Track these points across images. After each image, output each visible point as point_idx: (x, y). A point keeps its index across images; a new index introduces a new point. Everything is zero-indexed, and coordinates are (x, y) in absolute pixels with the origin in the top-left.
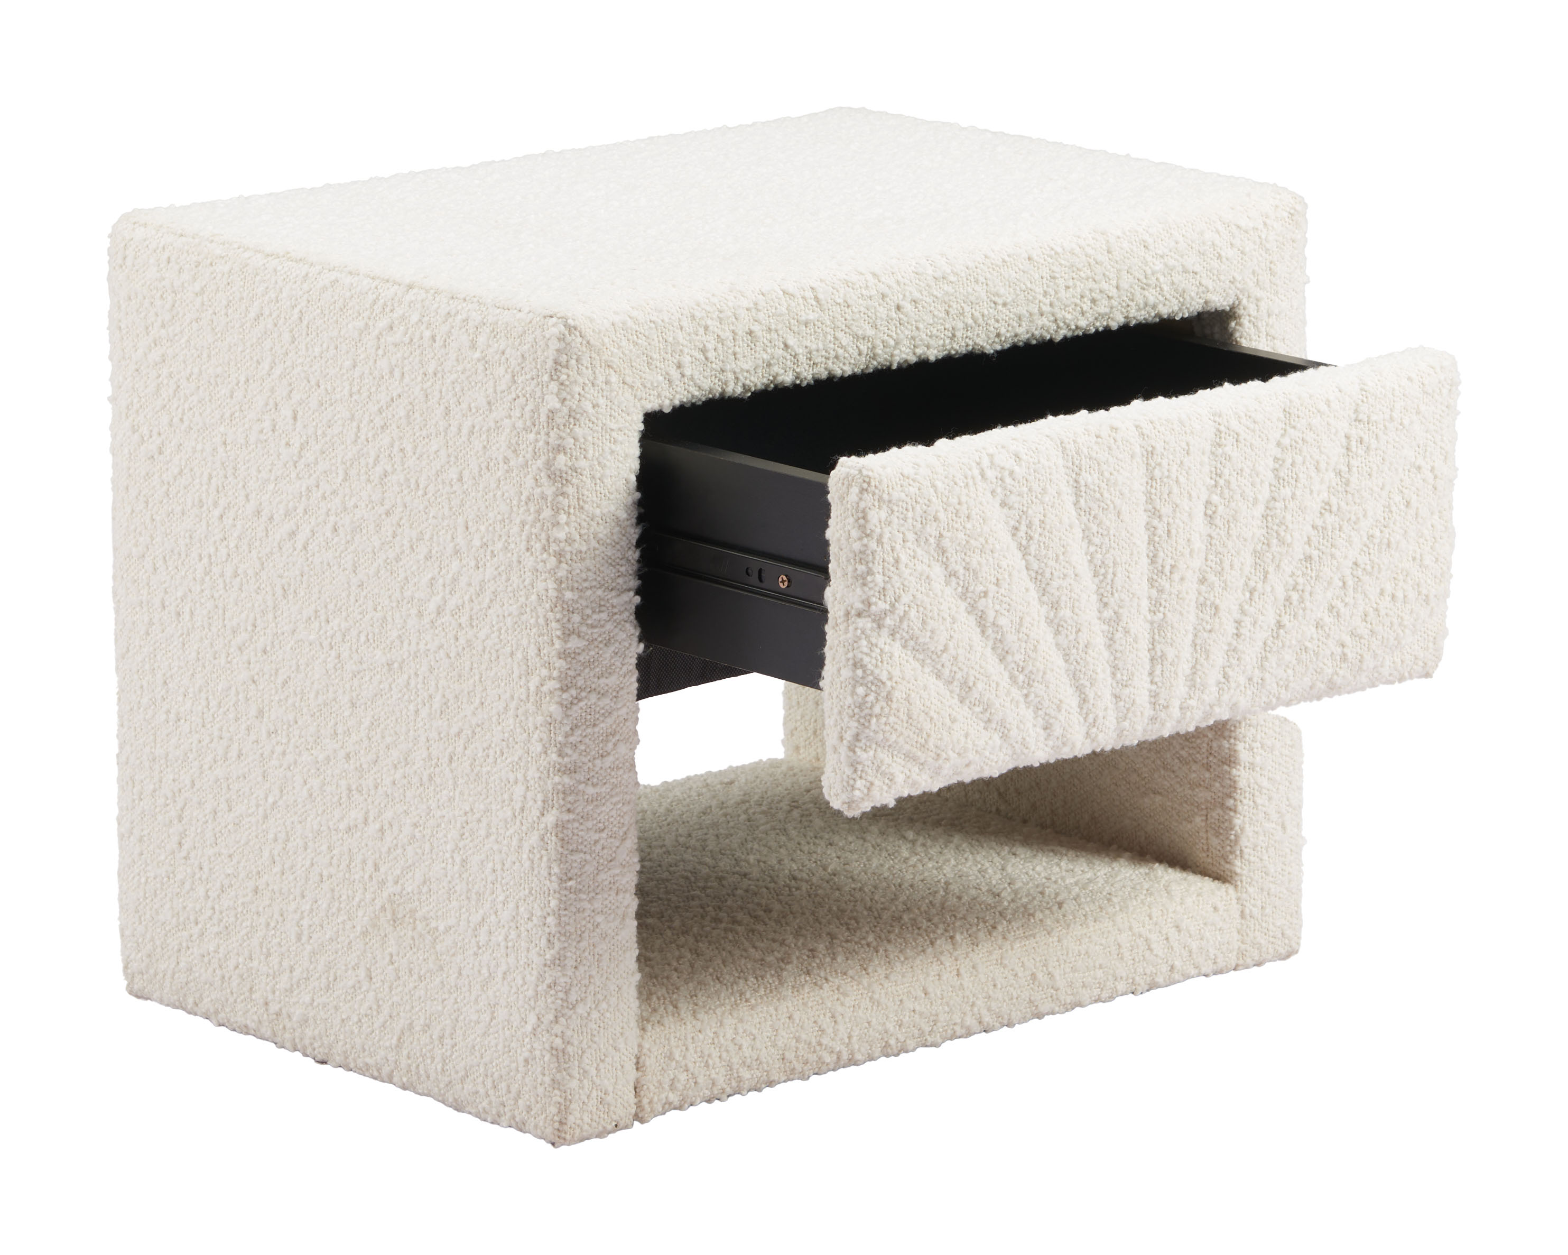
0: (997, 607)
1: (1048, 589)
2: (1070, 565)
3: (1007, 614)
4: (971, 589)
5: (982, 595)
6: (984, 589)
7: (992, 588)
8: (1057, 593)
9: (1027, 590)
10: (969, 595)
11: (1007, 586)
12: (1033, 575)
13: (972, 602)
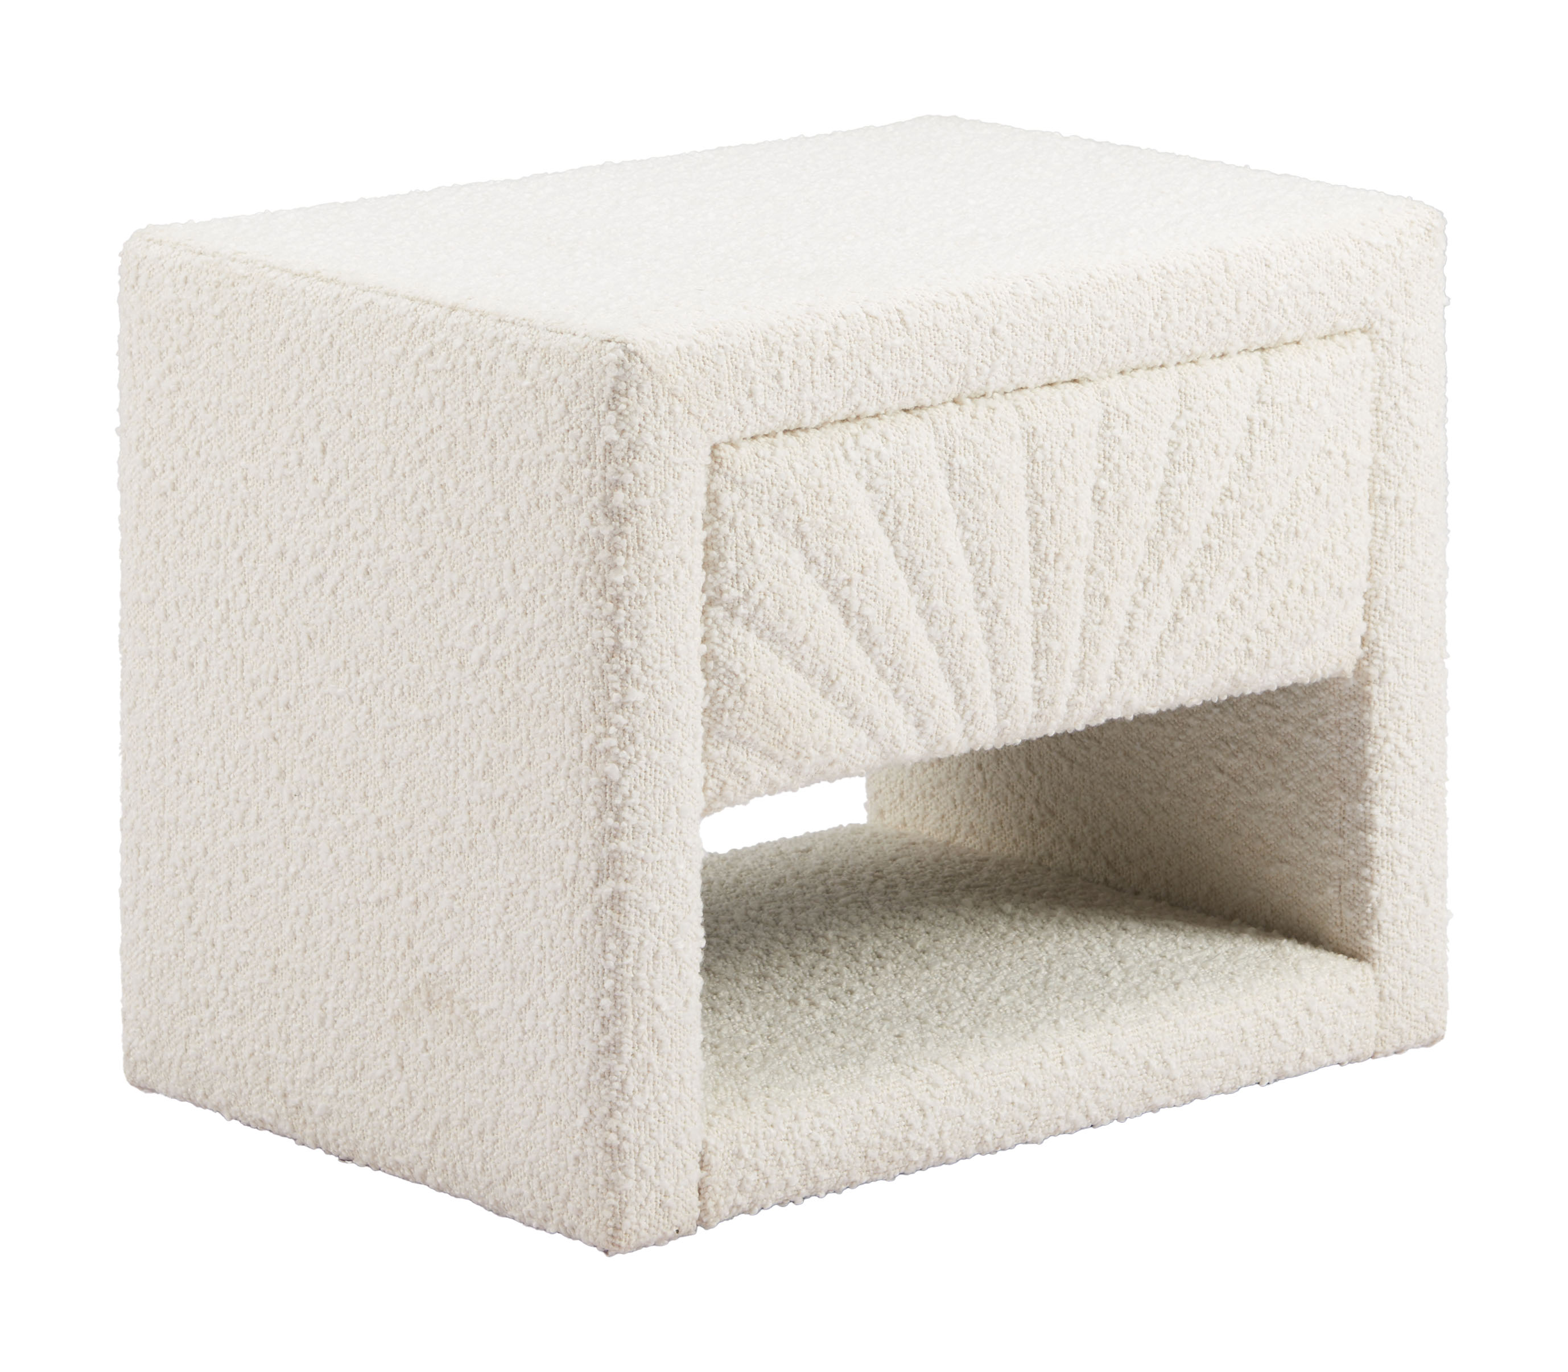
0: (863, 596)
1: (919, 577)
2: (943, 551)
3: (873, 603)
4: (833, 576)
5: (846, 583)
6: (848, 577)
7: (857, 576)
8: (929, 582)
9: (896, 578)
10: (831, 583)
11: (873, 574)
12: (903, 562)
13: (835, 590)
